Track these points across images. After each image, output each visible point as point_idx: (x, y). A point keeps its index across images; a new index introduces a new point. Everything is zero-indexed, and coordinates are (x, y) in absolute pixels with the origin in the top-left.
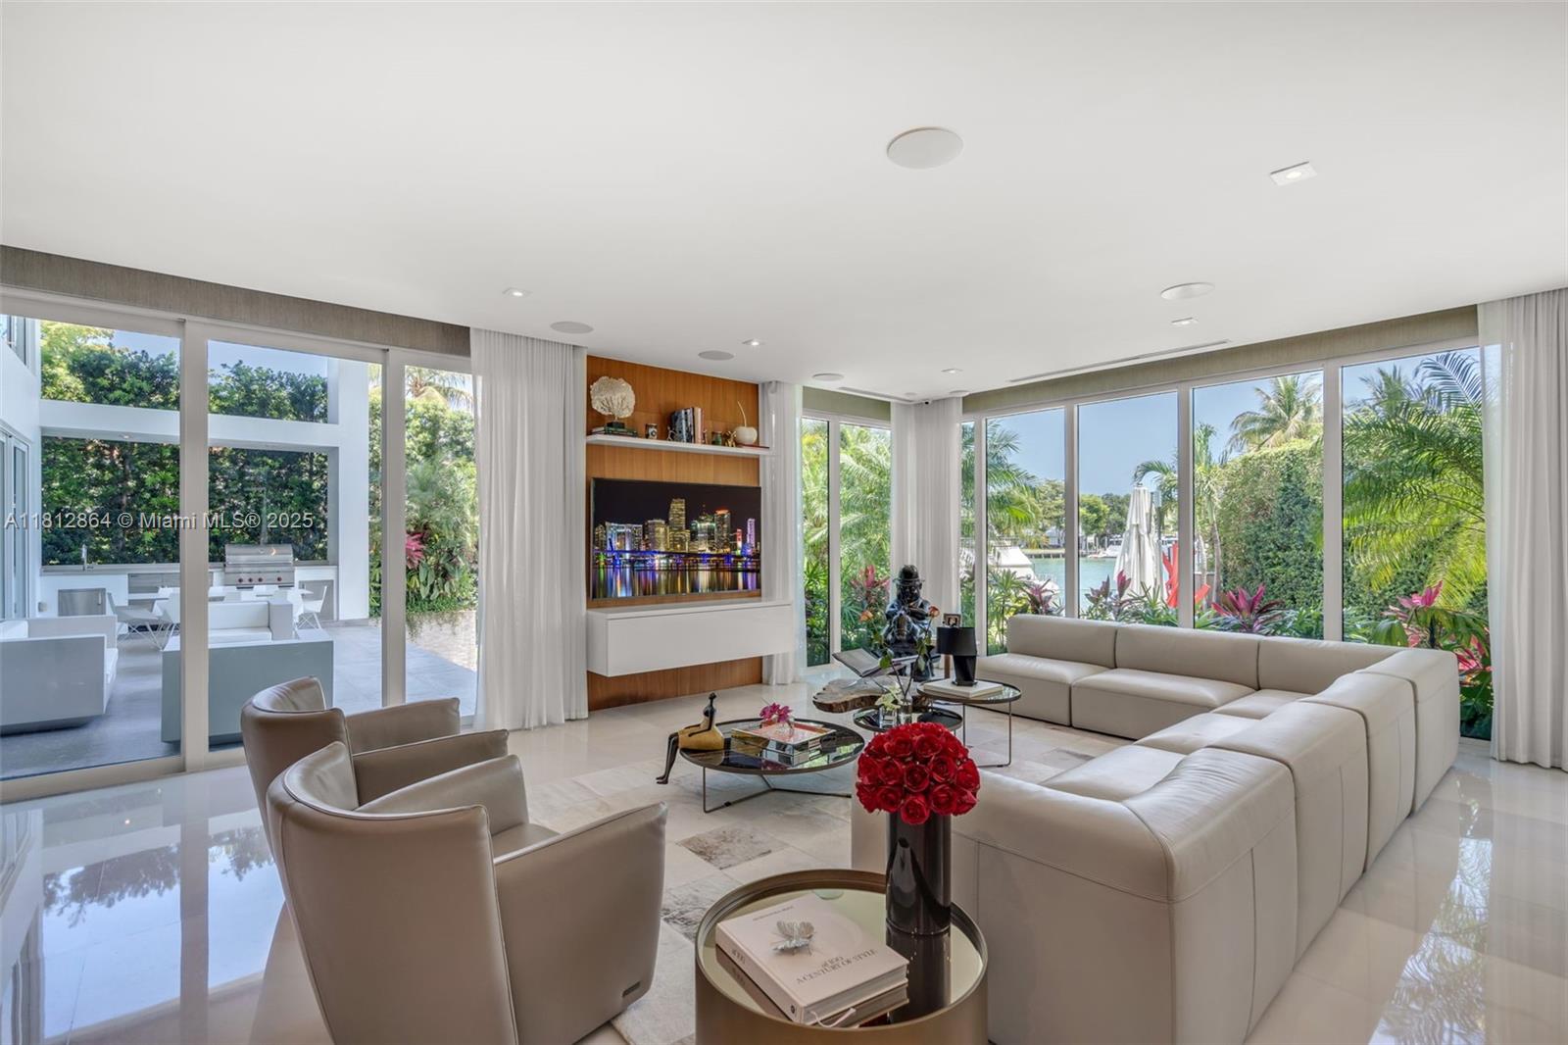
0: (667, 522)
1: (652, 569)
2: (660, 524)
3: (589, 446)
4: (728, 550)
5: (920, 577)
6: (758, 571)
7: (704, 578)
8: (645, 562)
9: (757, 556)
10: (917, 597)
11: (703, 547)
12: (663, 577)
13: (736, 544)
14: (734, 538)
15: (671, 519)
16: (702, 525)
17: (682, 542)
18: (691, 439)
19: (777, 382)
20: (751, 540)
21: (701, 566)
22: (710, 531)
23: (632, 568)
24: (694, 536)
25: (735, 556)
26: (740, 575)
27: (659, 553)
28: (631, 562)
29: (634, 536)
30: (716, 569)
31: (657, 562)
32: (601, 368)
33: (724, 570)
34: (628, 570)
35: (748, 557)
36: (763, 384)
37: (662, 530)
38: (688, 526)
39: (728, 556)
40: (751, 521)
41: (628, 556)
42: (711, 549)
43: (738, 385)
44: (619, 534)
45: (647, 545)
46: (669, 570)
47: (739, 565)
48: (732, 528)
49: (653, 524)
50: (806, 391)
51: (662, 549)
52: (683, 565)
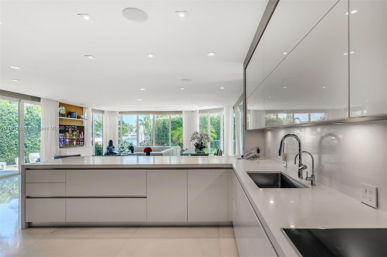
0: (69, 133)
1: (66, 142)
2: (67, 133)
3: (59, 119)
4: (79, 138)
5: (113, 142)
6: (84, 141)
7: (75, 143)
8: (65, 140)
9: (84, 139)
10: (112, 145)
11: (75, 137)
12: (68, 143)
13: (80, 137)
14: (80, 136)
15: (69, 132)
16: (74, 133)
17: (71, 137)
18: (75, 118)
19: (88, 107)
20: (82, 136)
21: (74, 141)
22: (76, 134)
23: (63, 142)
24: (73, 136)
25: (80, 139)
26: (81, 142)
27: (68, 139)
28: (63, 141)
29: (63, 136)
30: (77, 141)
31: (67, 140)
32: (61, 105)
33: (78, 142)
34: (62, 142)
35: (82, 139)
36: (84, 107)
37: (68, 134)
38: (72, 134)
39: (78, 139)
40: (82, 132)
41: (62, 140)
42: (76, 138)
43: (80, 107)
44: (61, 136)
45: (65, 137)
46: (69, 142)
47: (81, 140)
48: (79, 134)
49: (66, 133)
50: (92, 109)
51: (68, 138)
52: (72, 141)
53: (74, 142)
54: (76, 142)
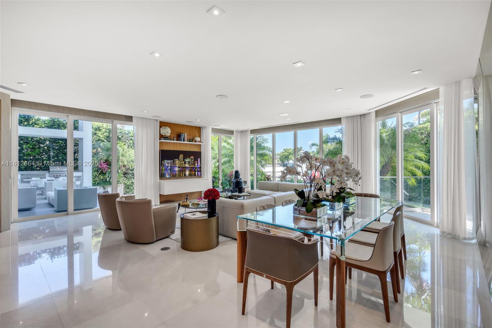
0: (179, 160)
1: (175, 171)
2: (177, 160)
3: (160, 142)
4: (193, 166)
5: (240, 173)
6: (200, 171)
7: (187, 173)
8: (173, 169)
9: (200, 168)
10: (239, 177)
11: (187, 165)
12: (177, 173)
13: (195, 165)
14: (195, 163)
15: (180, 159)
16: (187, 160)
17: (182, 164)
18: (184, 140)
19: (205, 127)
20: (199, 164)
21: (187, 170)
22: (189, 162)
23: (170, 170)
24: (185, 163)
25: (195, 168)
26: (196, 172)
27: (177, 167)
28: (170, 169)
29: (171, 163)
30: (190, 171)
31: (176, 169)
32: (163, 124)
33: (192, 171)
34: (169, 171)
35: (198, 168)
36: (202, 127)
37: (177, 162)
38: (184, 161)
39: (193, 167)
40: (199, 159)
41: (169, 168)
42: (189, 166)
43: (196, 127)
44: (167, 163)
45: (174, 165)
46: (179, 171)
47: (196, 170)
48: (194, 161)
49: (175, 160)
50: (212, 129)
51: (177, 166)
52: (182, 170)
53: (186, 172)
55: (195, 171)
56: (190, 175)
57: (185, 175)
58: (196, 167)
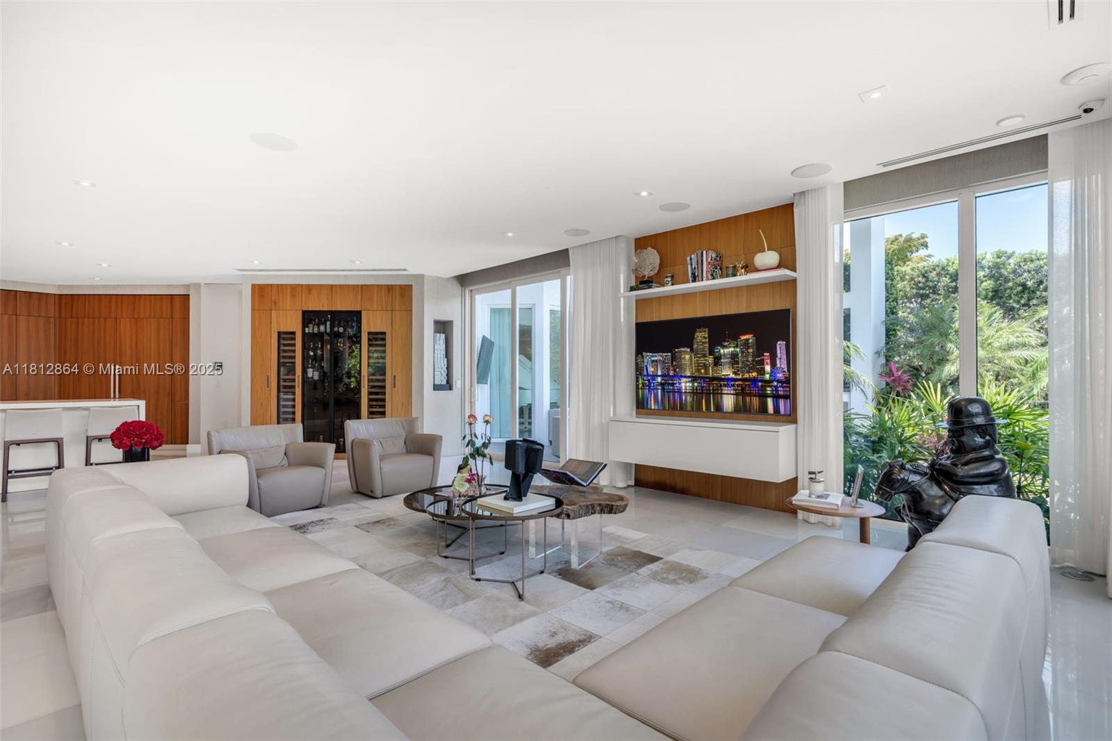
0: (692, 350)
1: (679, 391)
2: (686, 352)
4: (754, 374)
6: (790, 395)
7: (728, 402)
8: (673, 384)
9: (790, 381)
11: (727, 372)
12: (689, 399)
13: (764, 368)
14: (762, 362)
15: (695, 346)
16: (726, 351)
17: (705, 367)
20: (782, 363)
21: (725, 390)
22: (734, 356)
23: (663, 390)
24: (717, 361)
25: (762, 381)
26: (770, 401)
27: (685, 377)
28: (662, 384)
29: (664, 363)
30: (741, 393)
31: (683, 385)
33: (750, 395)
34: (659, 391)
35: (778, 381)
37: (687, 357)
38: (711, 352)
39: (754, 380)
40: (780, 346)
41: (659, 379)
42: (735, 373)
44: (653, 361)
45: (675, 370)
46: (694, 392)
47: (769, 390)
48: (759, 352)
49: (680, 352)
51: (688, 374)
52: (708, 388)
53: (725, 397)
54: (736, 394)
55: (763, 396)
56: (742, 411)
57: (719, 408)
58: (767, 377)
